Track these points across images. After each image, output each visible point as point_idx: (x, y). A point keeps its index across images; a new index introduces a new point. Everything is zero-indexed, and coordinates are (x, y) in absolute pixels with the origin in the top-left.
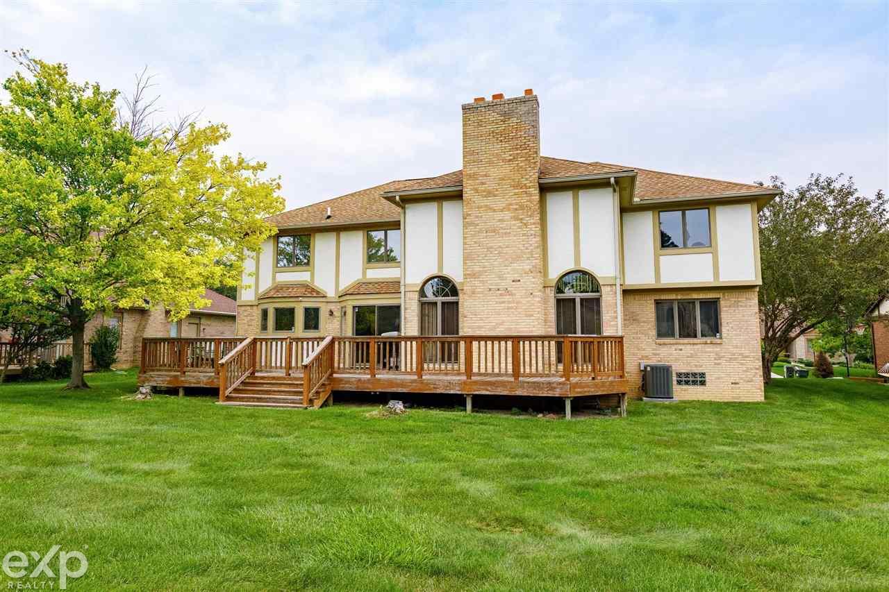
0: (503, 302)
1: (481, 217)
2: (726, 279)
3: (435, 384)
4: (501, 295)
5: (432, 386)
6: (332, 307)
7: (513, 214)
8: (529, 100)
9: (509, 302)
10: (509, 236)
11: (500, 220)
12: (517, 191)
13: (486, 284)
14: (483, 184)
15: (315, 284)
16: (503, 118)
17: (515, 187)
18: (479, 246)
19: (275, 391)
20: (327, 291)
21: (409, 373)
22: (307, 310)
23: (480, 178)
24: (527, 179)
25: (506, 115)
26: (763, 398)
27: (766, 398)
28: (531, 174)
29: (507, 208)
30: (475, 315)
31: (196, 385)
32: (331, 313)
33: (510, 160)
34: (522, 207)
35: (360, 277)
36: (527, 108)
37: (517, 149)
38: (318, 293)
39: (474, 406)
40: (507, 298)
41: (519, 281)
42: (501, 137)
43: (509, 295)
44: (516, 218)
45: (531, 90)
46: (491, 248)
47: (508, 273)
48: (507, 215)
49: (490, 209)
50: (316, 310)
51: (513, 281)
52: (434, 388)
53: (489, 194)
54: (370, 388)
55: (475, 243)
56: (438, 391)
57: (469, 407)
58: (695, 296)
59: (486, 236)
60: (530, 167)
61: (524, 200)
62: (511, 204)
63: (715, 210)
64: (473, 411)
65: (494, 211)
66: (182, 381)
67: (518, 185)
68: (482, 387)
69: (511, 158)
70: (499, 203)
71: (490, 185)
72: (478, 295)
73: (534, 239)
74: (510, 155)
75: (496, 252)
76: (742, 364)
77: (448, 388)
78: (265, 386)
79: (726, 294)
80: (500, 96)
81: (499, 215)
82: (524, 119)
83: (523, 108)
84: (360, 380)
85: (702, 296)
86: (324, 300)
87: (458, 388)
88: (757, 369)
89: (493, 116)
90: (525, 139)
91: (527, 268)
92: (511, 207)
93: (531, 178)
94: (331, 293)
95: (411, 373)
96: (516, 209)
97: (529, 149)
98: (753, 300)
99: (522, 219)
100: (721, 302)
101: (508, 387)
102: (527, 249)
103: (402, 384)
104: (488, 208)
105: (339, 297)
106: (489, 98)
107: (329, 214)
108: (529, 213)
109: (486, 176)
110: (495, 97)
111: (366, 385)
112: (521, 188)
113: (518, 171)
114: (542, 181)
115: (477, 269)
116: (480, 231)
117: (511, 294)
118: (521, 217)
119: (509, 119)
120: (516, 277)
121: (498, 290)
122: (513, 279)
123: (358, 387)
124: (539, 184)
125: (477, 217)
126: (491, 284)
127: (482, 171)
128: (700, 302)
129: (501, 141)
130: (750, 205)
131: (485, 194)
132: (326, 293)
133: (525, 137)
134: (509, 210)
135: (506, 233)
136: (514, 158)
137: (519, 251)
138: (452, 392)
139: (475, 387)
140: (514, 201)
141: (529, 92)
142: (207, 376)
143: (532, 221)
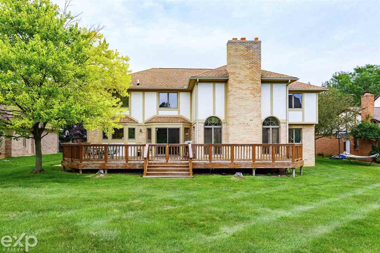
0: (246, 129)
1: (237, 92)
2: (307, 121)
3: (240, 165)
4: (245, 126)
5: (239, 165)
6: (142, 128)
7: (250, 92)
8: (257, 43)
9: (248, 129)
10: (249, 101)
11: (245, 94)
12: (252, 82)
13: (239, 121)
14: (237, 77)
15: (132, 117)
16: (247, 49)
17: (252, 80)
18: (236, 104)
19: (169, 170)
20: (138, 120)
21: (227, 160)
22: (129, 129)
23: (237, 75)
24: (256, 77)
25: (248, 48)
26: (314, 165)
27: (315, 165)
28: (258, 75)
29: (248, 89)
30: (234, 134)
31: (116, 168)
32: (141, 131)
33: (250, 68)
34: (254, 89)
35: (156, 114)
36: (257, 46)
37: (253, 64)
38: (134, 121)
39: (256, 173)
40: (248, 127)
41: (253, 120)
42: (247, 57)
43: (248, 126)
44: (251, 94)
45: (258, 38)
46: (241, 105)
47: (248, 117)
48: (248, 92)
49: (241, 88)
50: (134, 129)
51: (250, 120)
52: (240, 166)
53: (240, 82)
54: (210, 167)
55: (234, 103)
56: (242, 167)
57: (254, 173)
58: (294, 127)
59: (239, 100)
60: (258, 72)
61: (255, 86)
62: (250, 87)
63: (304, 94)
64: (255, 175)
65: (243, 90)
66: (108, 166)
67: (253, 80)
68: (261, 165)
69: (250, 67)
70: (244, 86)
71: (241, 78)
72: (235, 126)
73: (259, 103)
74: (250, 66)
75: (243, 108)
76: (308, 153)
77: (246, 166)
78: (159, 167)
79: (304, 127)
80: (244, 39)
81: (245, 92)
82: (255, 50)
83: (255, 46)
84: (206, 164)
85: (296, 127)
86: (137, 124)
87: (250, 166)
88: (313, 154)
89: (242, 47)
90: (256, 60)
91: (256, 115)
92: (250, 88)
93: (258, 77)
94: (140, 121)
95: (228, 160)
96: (252, 90)
97: (258, 64)
98: (313, 129)
99: (254, 94)
100: (303, 130)
101: (272, 165)
102: (256, 107)
103: (226, 165)
104: (240, 88)
105: (145, 123)
106: (239, 39)
107: (138, 83)
108: (257, 92)
109: (239, 74)
110: (242, 39)
111: (209, 166)
112: (254, 81)
113: (253, 73)
114: (262, 79)
115: (235, 114)
116: (236, 98)
117: (249, 126)
118: (254, 93)
119: (249, 50)
120: (251, 118)
121: (244, 124)
122: (250, 119)
123: (204, 167)
124: (261, 80)
125: (235, 92)
126: (241, 121)
127: (237, 71)
128: (295, 130)
129: (246, 59)
130: (316, 93)
131: (239, 82)
132: (138, 121)
133: (256, 59)
134: (249, 90)
135: (247, 100)
136: (251, 67)
137: (253, 108)
138: (248, 168)
139: (258, 165)
140: (251, 86)
141: (257, 39)
142: (122, 163)
143: (258, 95)
